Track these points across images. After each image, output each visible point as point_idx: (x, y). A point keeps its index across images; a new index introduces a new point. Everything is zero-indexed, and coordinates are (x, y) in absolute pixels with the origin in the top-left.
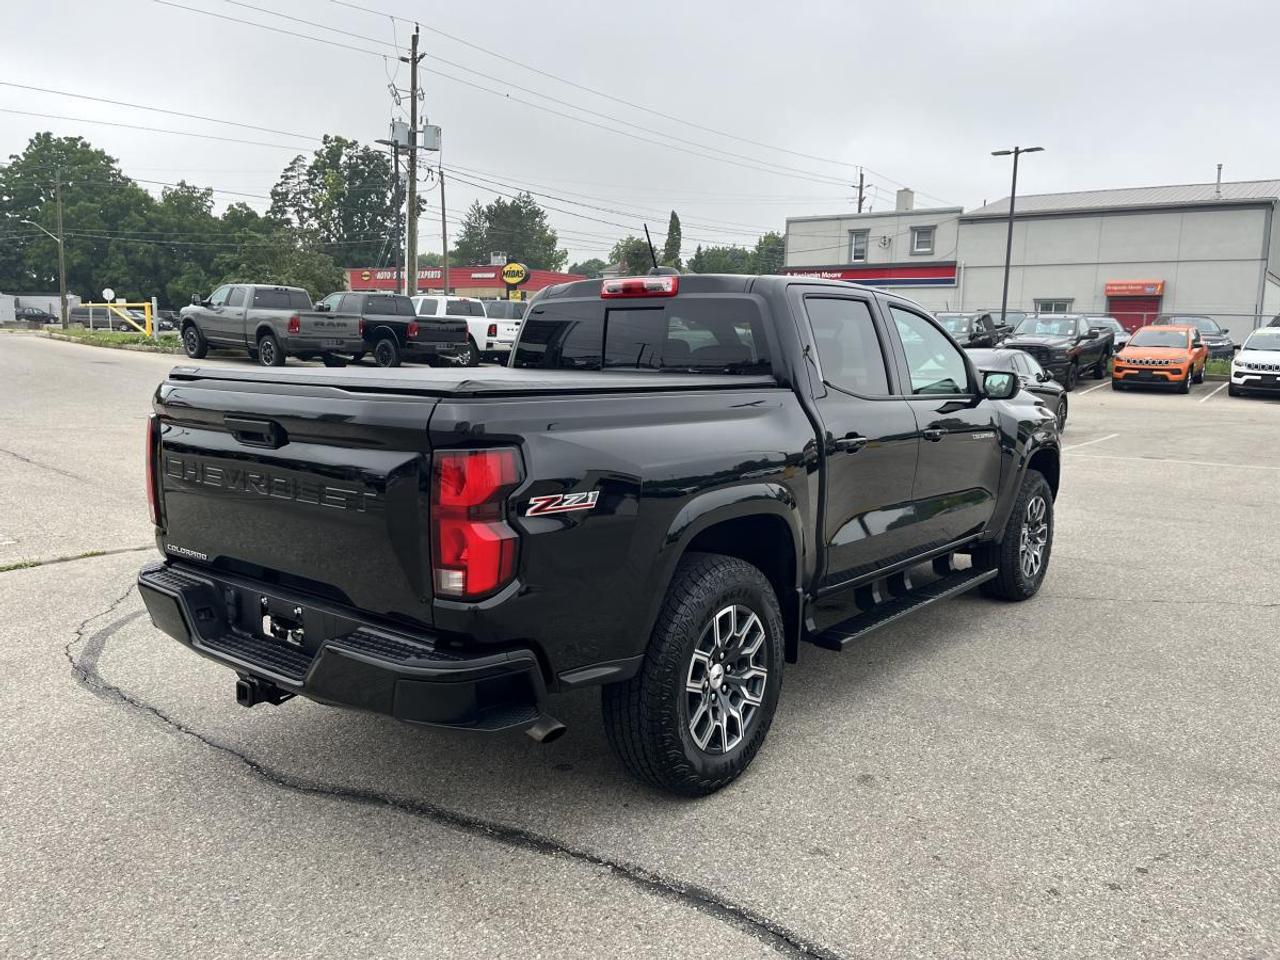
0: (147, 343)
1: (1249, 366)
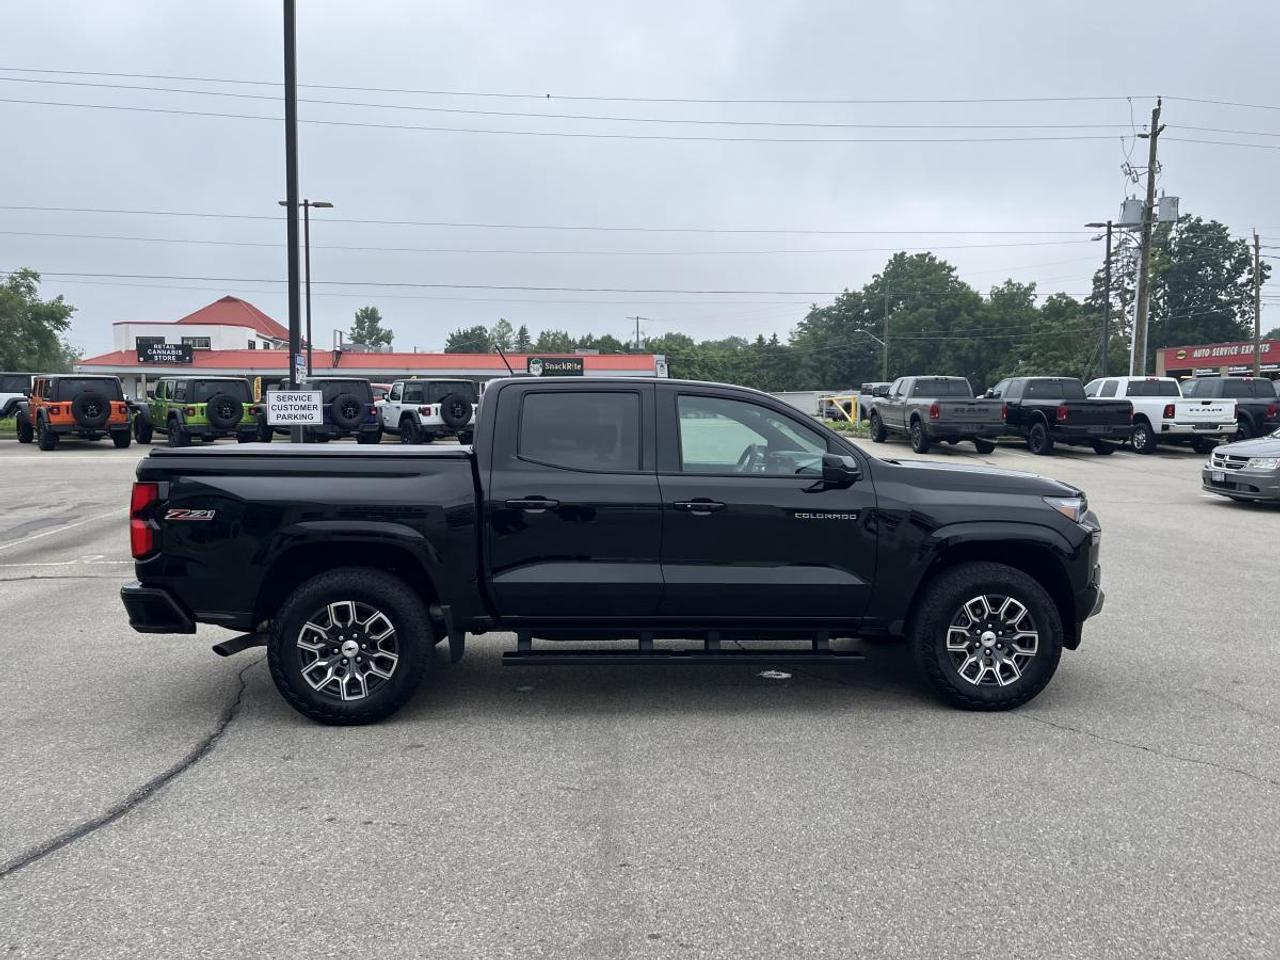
0: (850, 430)
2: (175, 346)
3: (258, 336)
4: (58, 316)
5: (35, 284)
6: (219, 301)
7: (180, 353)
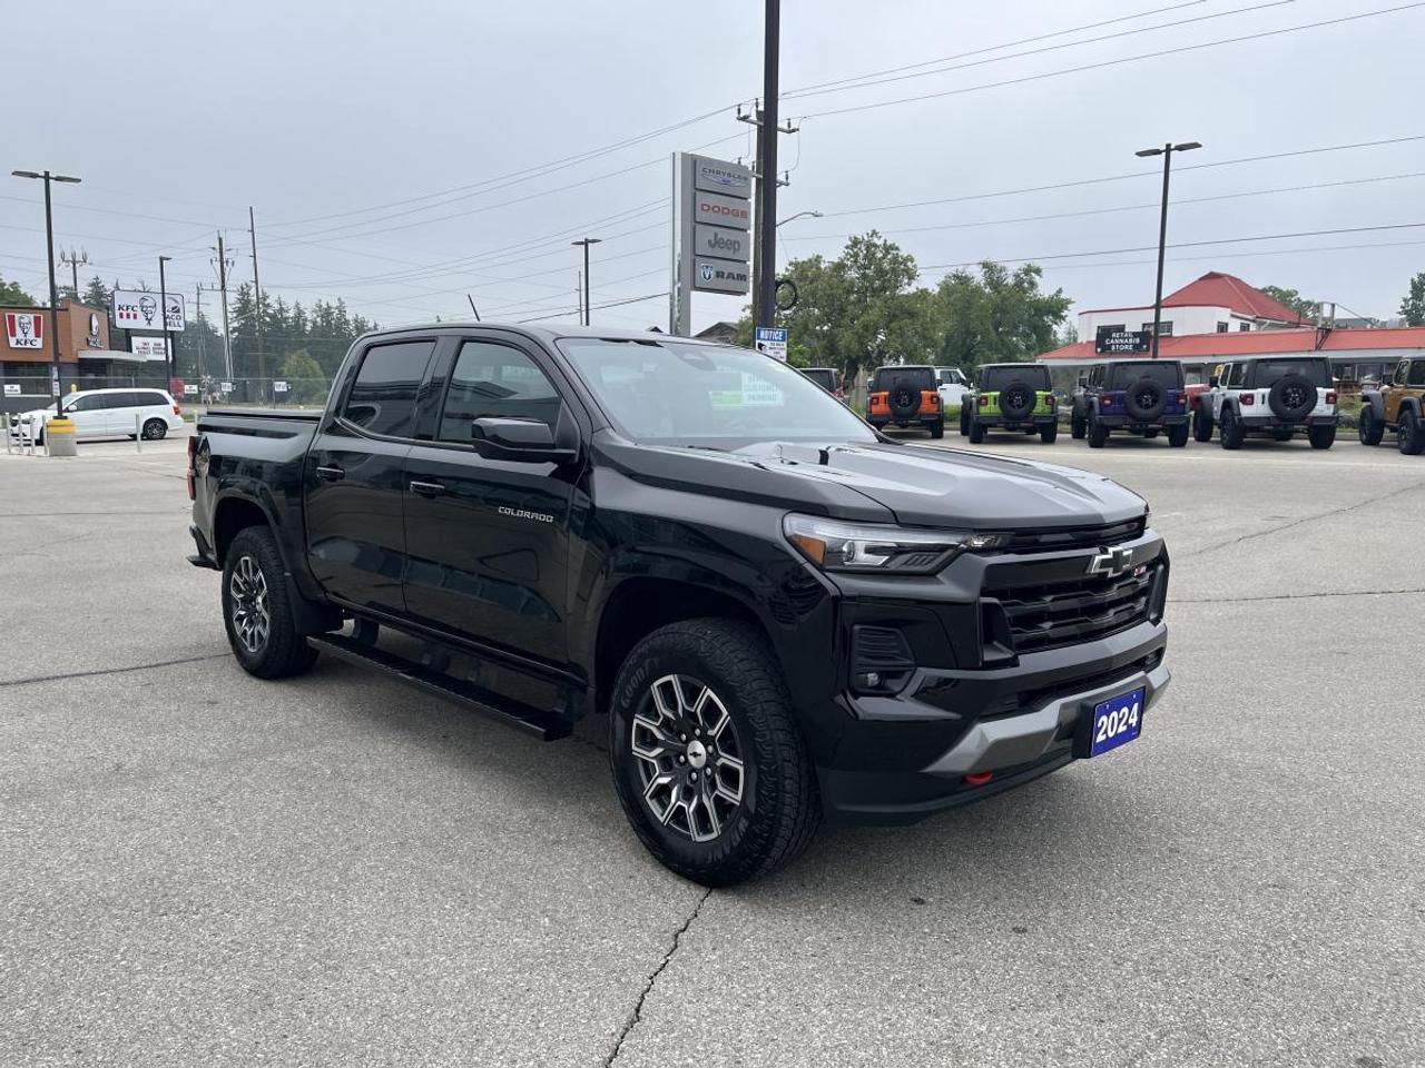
2: (1133, 333)
3: (1232, 316)
4: (1055, 309)
5: (1037, 278)
6: (1200, 279)
7: (1138, 341)
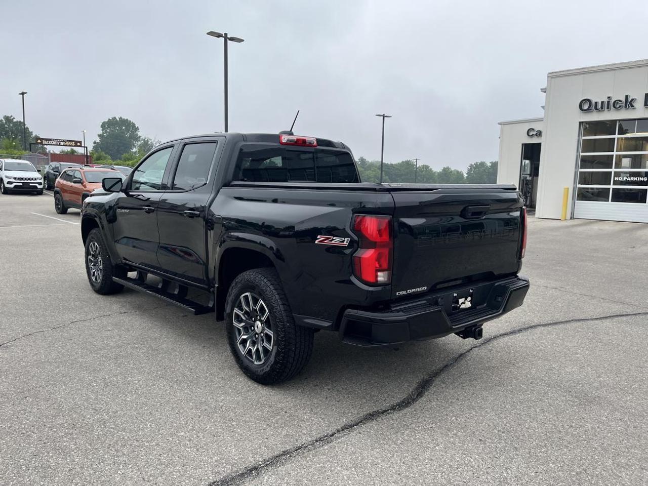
1: (15, 178)
